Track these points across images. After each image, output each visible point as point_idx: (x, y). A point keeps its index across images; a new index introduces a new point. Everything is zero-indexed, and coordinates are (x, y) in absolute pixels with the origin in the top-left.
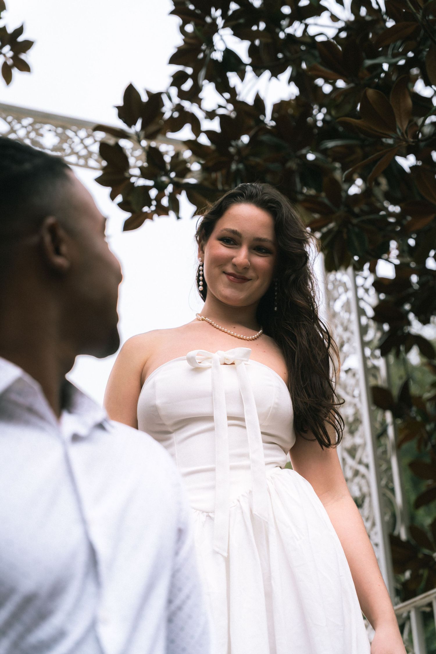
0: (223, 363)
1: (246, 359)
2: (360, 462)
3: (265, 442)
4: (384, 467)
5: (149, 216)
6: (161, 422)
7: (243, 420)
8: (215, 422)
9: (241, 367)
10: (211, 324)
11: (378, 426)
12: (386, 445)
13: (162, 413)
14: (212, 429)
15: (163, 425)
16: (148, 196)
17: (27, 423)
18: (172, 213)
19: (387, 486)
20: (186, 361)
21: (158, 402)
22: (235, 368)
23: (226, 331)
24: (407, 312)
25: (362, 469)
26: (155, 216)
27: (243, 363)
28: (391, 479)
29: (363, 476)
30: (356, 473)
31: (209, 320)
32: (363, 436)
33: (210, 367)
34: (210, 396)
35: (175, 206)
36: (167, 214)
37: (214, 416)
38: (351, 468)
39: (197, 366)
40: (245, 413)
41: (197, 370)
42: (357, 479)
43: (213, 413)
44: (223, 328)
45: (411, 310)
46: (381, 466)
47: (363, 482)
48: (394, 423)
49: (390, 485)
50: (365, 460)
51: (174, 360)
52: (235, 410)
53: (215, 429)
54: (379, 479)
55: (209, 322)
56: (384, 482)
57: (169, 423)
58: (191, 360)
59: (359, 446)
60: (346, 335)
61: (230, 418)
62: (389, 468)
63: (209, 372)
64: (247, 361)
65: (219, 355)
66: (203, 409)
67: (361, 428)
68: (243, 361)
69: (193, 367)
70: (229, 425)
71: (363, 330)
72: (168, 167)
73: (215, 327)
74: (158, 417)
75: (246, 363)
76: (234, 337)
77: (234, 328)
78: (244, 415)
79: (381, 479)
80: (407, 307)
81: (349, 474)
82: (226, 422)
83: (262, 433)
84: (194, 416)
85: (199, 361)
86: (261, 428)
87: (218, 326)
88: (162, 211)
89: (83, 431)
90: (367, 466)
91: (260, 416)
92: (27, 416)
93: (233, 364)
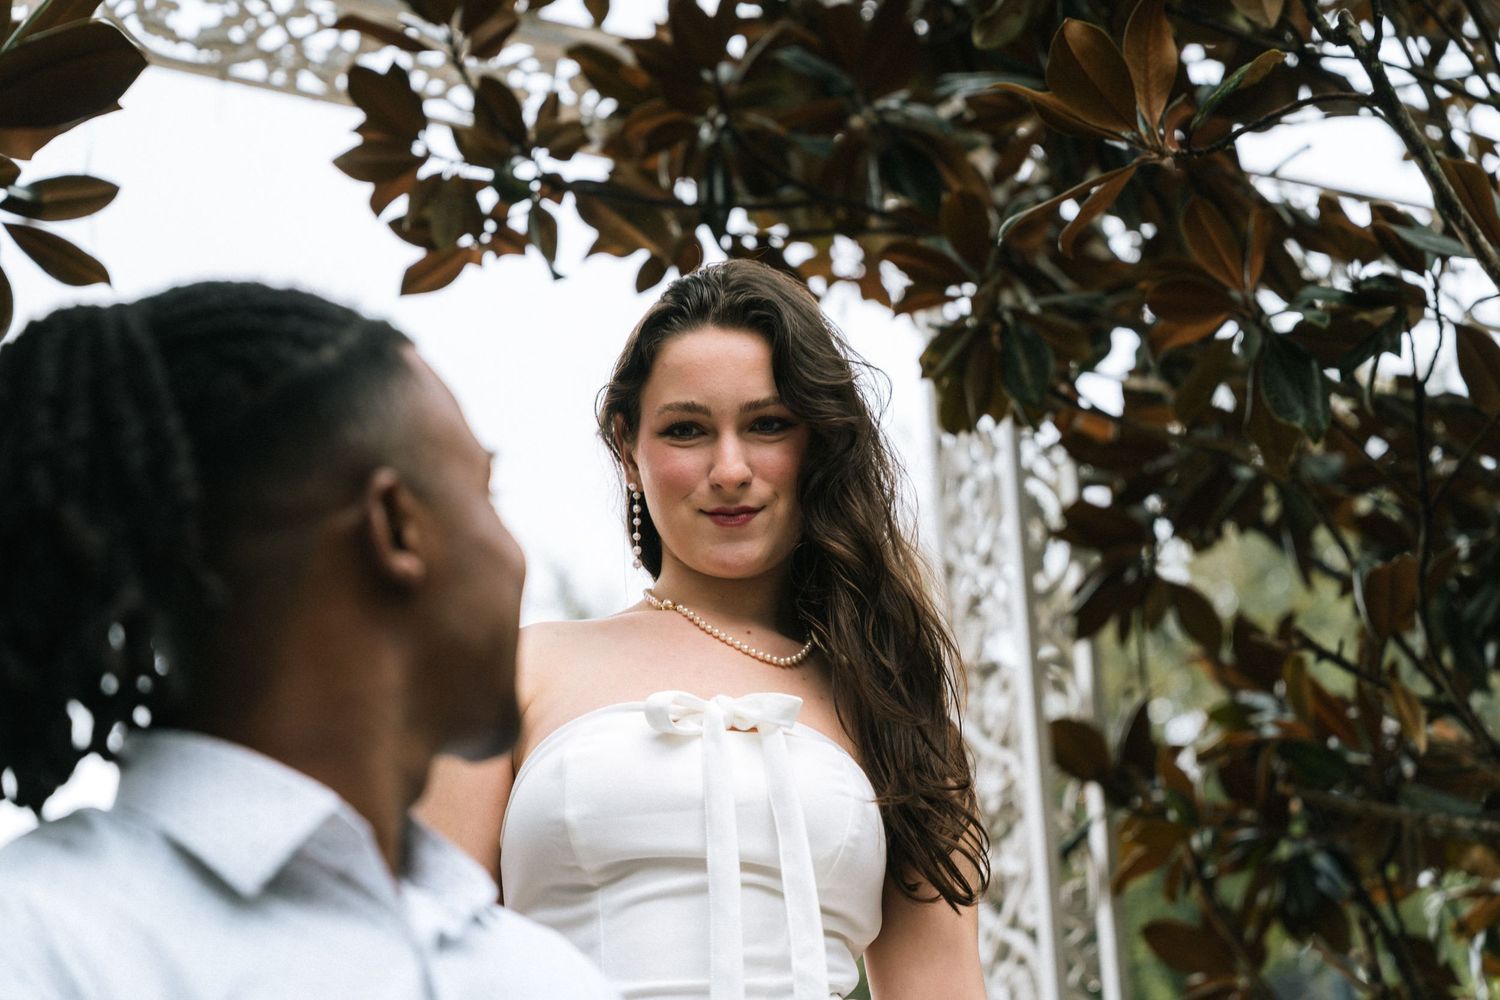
0: (729, 727)
1: (787, 723)
2: (1014, 924)
3: (828, 933)
4: (1078, 935)
5: (472, 257)
6: (572, 864)
7: (776, 874)
8: (709, 873)
9: (776, 741)
10: (692, 620)
11: (1064, 822)
12: (1084, 875)
13: (580, 840)
14: (701, 890)
15: (578, 869)
16: (476, 206)
17: (341, 907)
18: (533, 253)
19: (1083, 985)
20: (642, 714)
21: (571, 813)
22: (760, 742)
23: (730, 643)
24: (1153, 517)
25: (1019, 942)
26: (489, 257)
27: (780, 732)
28: (1095, 969)
29: (1022, 961)
30: (1004, 952)
31: (686, 610)
32: (1024, 853)
33: (700, 735)
34: (700, 808)
35: (544, 233)
36: (521, 251)
37: (708, 860)
38: (989, 936)
39: (669, 730)
40: (782, 859)
41: (668, 739)
42: (1006, 968)
43: (705, 852)
44: (724, 635)
45: (1166, 514)
46: (1068, 931)
47: (1020, 976)
48: (1108, 817)
49: (1093, 984)
50: (1028, 919)
51: (604, 709)
52: (757, 848)
53: (711, 892)
54: (1064, 965)
55: (686, 616)
56: (1074, 977)
57: (591, 866)
58: (655, 715)
59: (1014, 878)
60: (985, 577)
61: (746, 866)
62: (1092, 938)
63: (694, 749)
64: (791, 727)
65: (721, 706)
66: (682, 840)
67: (1019, 832)
68: (779, 726)
69: (656, 732)
70: (745, 885)
71: (1033, 561)
72: (532, 136)
73: (704, 630)
74: (568, 849)
75: (787, 730)
76: (749, 658)
77: (749, 633)
78: (777, 860)
79: (1070, 967)
80: (1153, 502)
81: (986, 952)
82: (737, 876)
83: (825, 911)
84: (657, 856)
85: (675, 717)
86: (819, 900)
87: (709, 627)
88: (508, 242)
89: (453, 929)
90: (1033, 935)
91: (816, 863)
92: (342, 892)
93: (754, 729)
